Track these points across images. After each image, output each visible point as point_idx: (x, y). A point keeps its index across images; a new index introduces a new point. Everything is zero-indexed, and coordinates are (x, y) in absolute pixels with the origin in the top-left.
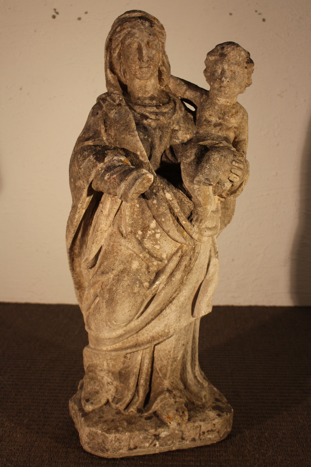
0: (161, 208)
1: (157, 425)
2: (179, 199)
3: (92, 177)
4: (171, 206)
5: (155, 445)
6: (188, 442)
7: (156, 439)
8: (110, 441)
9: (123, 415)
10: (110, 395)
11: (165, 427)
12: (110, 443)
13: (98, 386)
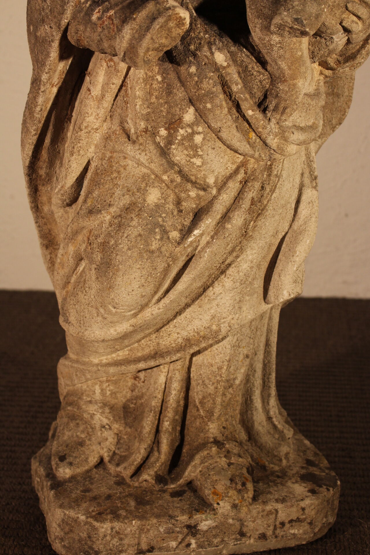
0: (205, 81)
1: (193, 507)
2: (241, 66)
3: (67, 17)
4: (224, 79)
5: (189, 545)
6: (252, 541)
7: (190, 534)
8: (101, 535)
9: (129, 486)
10: (105, 450)
11: (208, 511)
12: (102, 540)
13: (83, 432)
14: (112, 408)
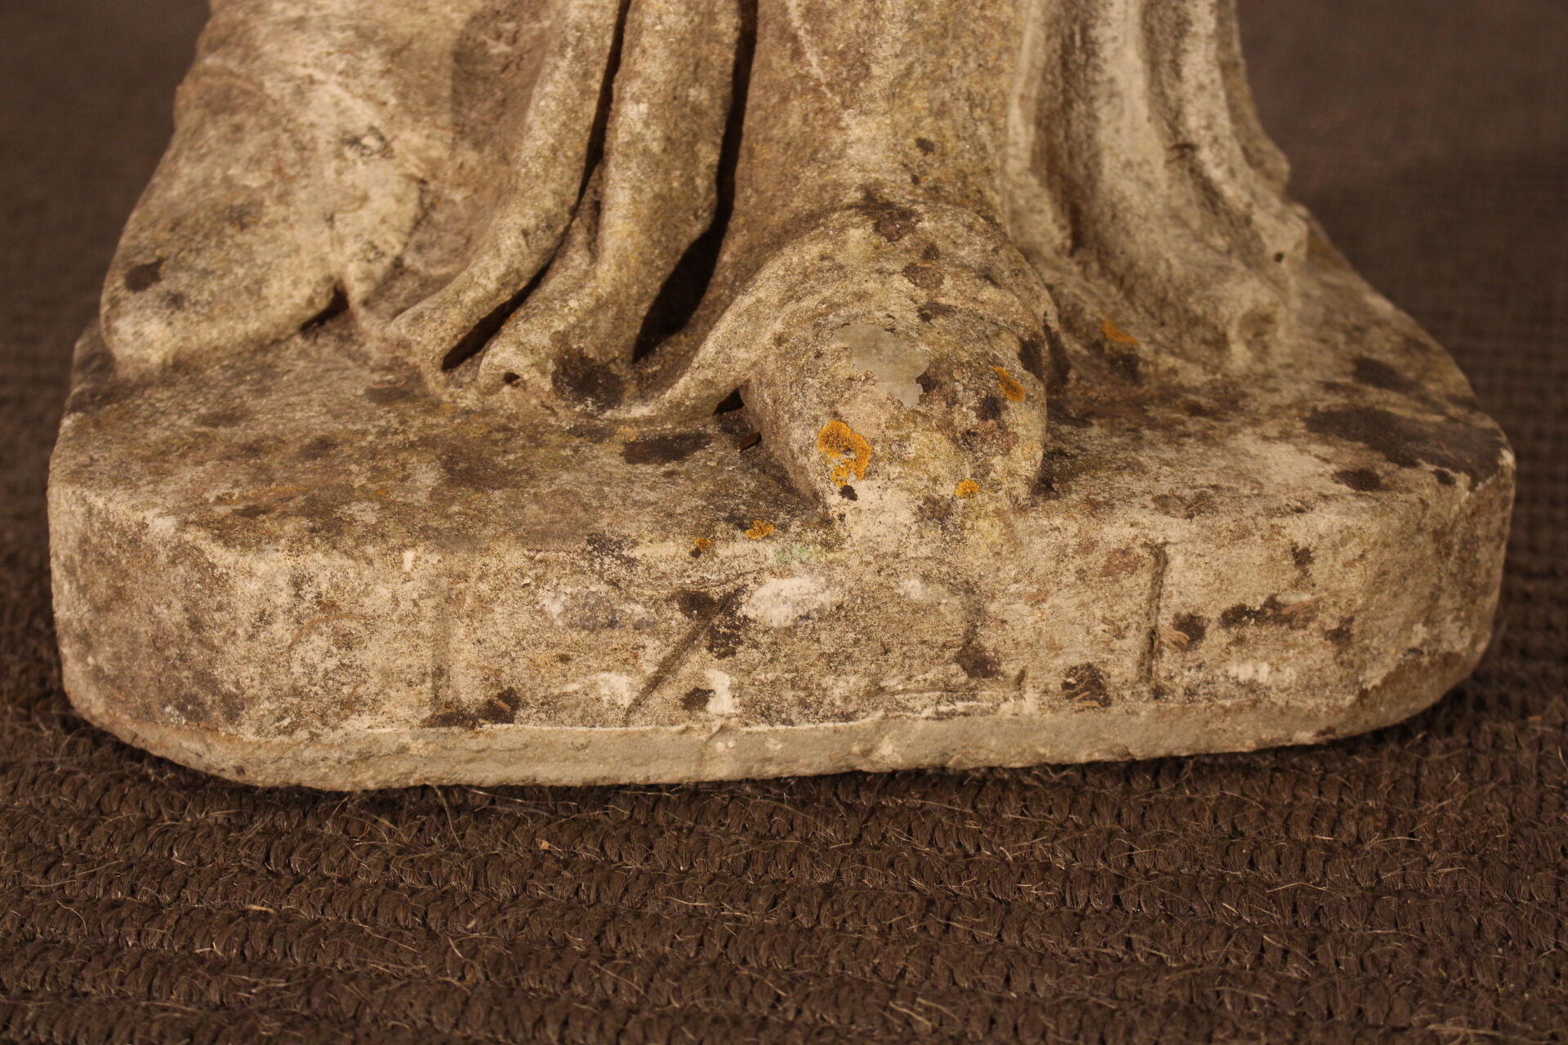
1: (723, 508)
5: (697, 698)
6: (1030, 702)
7: (703, 639)
8: (246, 613)
9: (435, 406)
10: (351, 247)
11: (795, 527)
12: (251, 637)
13: (255, 162)
14: (398, 54)
